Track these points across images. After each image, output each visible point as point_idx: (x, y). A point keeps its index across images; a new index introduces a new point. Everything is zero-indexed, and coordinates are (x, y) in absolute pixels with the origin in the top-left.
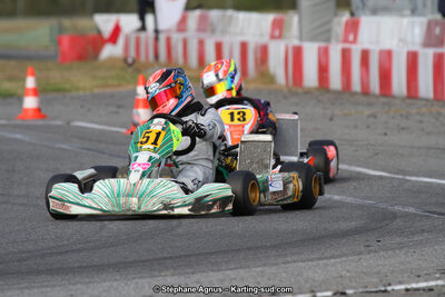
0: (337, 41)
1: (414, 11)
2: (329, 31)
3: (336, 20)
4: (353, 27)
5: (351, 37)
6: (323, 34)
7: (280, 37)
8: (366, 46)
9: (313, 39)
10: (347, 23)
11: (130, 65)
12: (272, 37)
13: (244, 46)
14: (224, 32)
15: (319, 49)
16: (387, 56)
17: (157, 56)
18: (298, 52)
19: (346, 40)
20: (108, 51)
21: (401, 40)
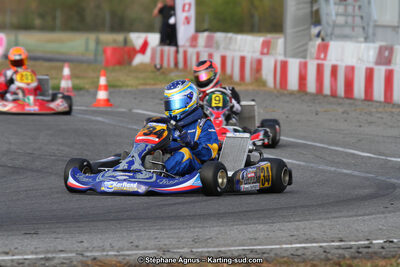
0: (312, 58)
1: (366, 39)
2: (306, 50)
3: (311, 43)
4: (324, 48)
5: (322, 56)
6: (302, 53)
7: (268, 53)
8: (334, 63)
9: (294, 56)
10: (319, 46)
11: (158, 70)
12: (262, 53)
13: (243, 59)
14: (226, 48)
15: (300, 64)
16: (351, 70)
17: (176, 64)
18: (284, 65)
19: (318, 58)
20: (139, 59)
21: (359, 59)
